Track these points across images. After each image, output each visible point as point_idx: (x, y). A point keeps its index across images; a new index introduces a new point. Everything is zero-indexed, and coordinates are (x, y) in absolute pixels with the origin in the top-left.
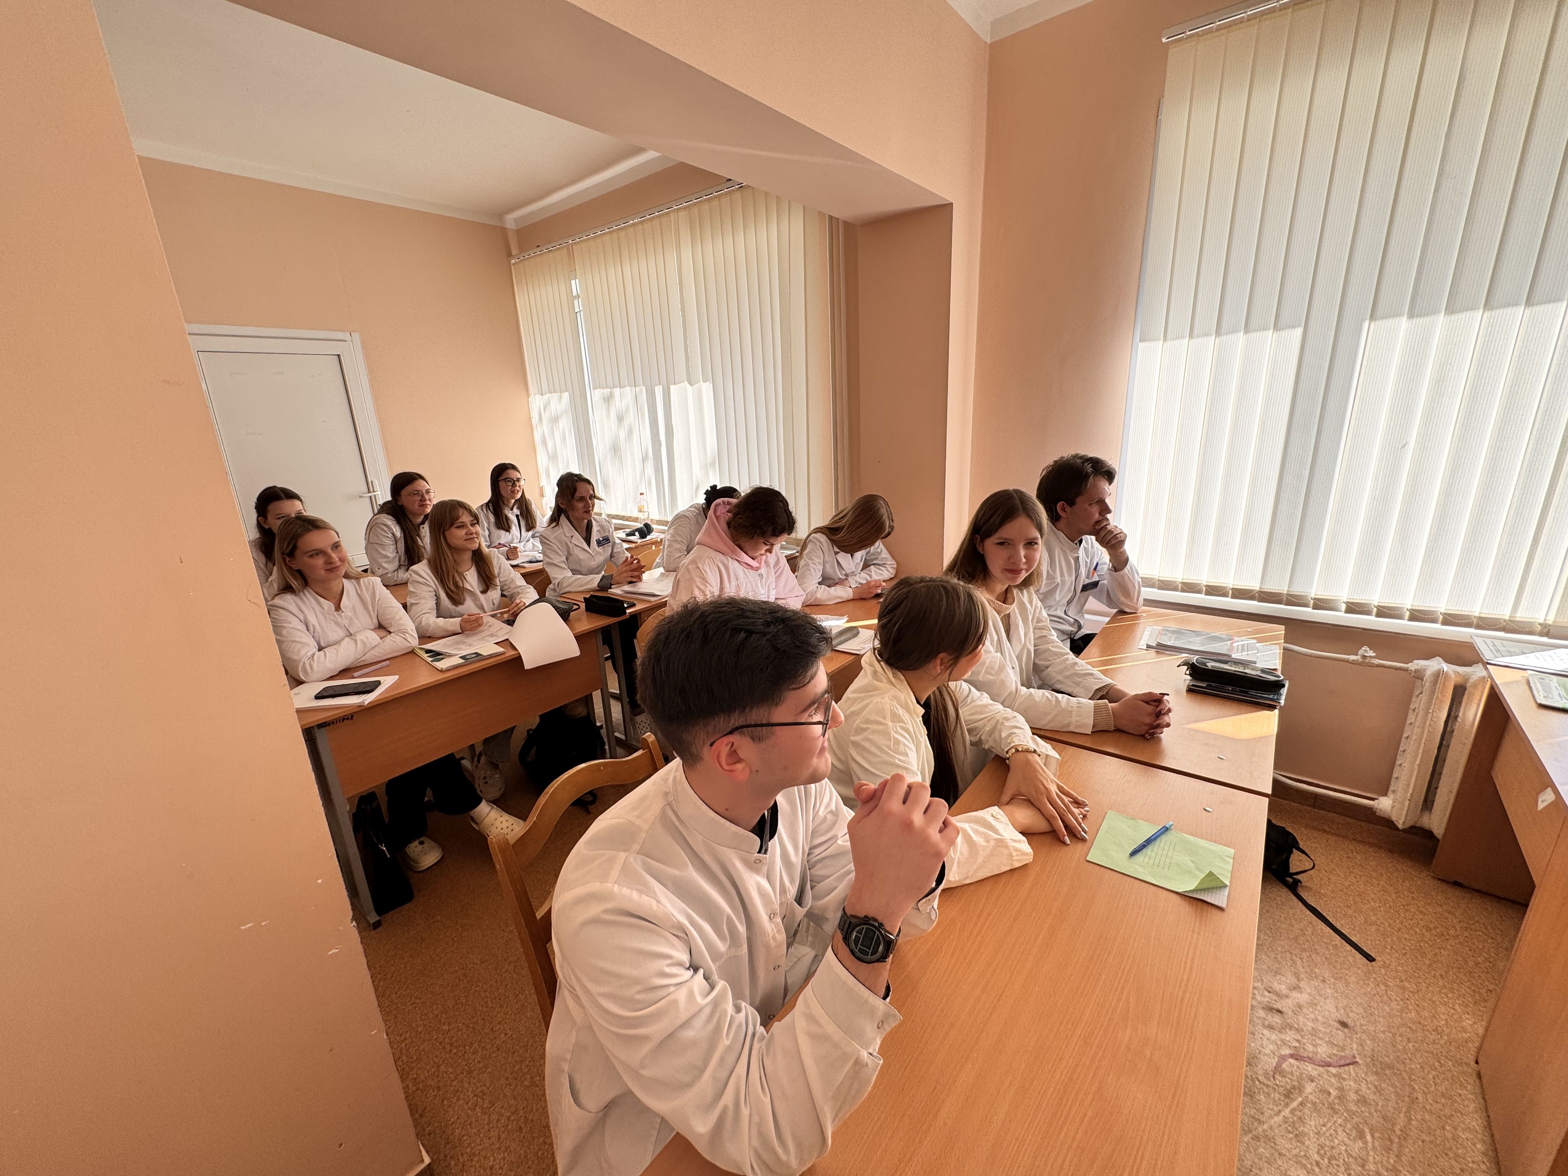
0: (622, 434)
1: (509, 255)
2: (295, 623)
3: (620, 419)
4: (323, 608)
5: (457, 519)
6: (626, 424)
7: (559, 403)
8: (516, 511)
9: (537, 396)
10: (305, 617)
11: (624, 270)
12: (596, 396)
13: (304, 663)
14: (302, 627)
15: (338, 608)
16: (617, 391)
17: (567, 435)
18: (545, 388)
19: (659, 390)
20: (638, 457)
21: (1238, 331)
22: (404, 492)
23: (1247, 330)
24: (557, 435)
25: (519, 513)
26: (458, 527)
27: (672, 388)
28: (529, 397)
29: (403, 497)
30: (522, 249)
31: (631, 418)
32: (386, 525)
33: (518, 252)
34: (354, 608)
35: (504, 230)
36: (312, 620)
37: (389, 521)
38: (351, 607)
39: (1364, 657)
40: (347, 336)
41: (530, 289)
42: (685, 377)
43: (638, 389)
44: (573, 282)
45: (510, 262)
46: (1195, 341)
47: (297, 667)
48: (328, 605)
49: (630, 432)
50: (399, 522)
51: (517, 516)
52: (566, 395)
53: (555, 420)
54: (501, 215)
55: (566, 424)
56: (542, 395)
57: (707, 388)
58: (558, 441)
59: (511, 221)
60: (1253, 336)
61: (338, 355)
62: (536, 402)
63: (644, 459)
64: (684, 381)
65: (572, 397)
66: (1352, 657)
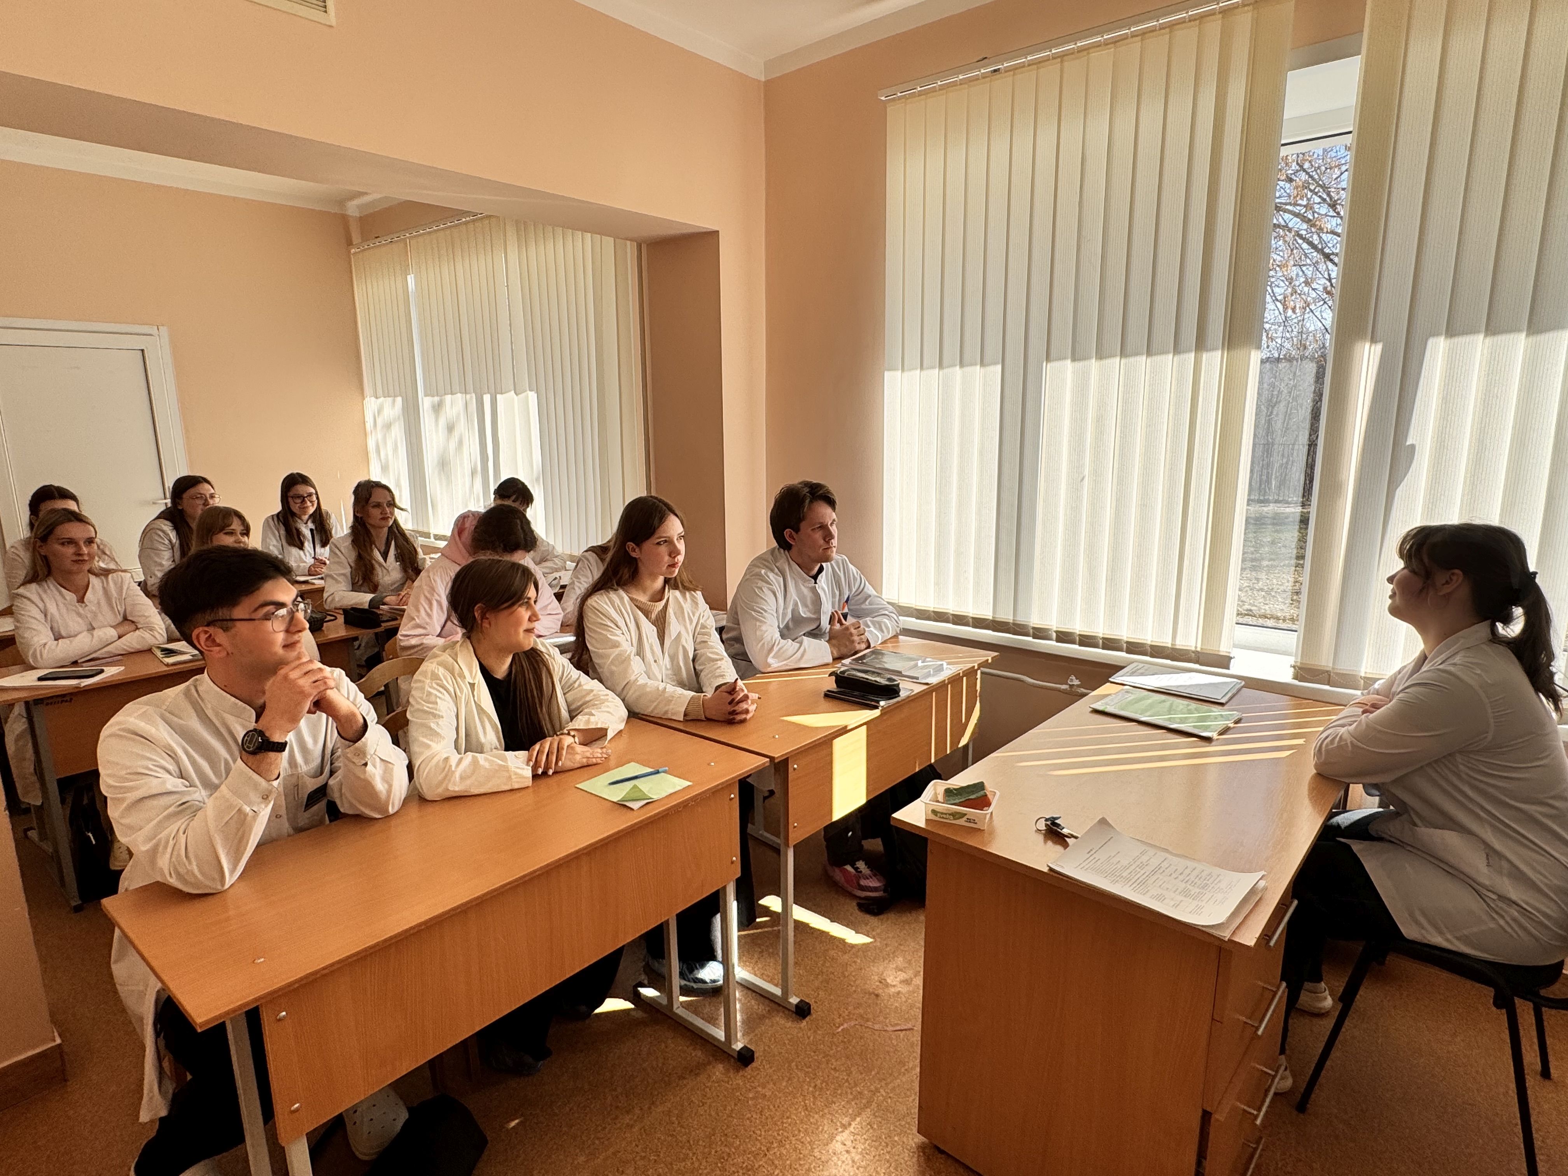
0: (452, 445)
1: (350, 243)
2: (35, 612)
3: (450, 428)
4: (65, 599)
5: (230, 525)
6: (456, 433)
7: (392, 408)
8: (311, 525)
9: (373, 399)
10: (45, 606)
11: (457, 267)
12: (426, 403)
13: (35, 650)
14: (40, 616)
15: (81, 600)
16: (448, 398)
17: (399, 445)
18: (380, 391)
19: (487, 398)
20: (468, 472)
21: (956, 366)
22: (185, 496)
23: (962, 365)
24: (390, 444)
25: (313, 527)
26: (226, 534)
27: (499, 396)
28: (364, 399)
29: (185, 501)
30: (365, 237)
31: (461, 427)
32: (163, 532)
33: (360, 241)
34: (99, 603)
35: (344, 219)
36: (52, 609)
37: (166, 527)
38: (96, 602)
39: (1071, 686)
40: (154, 330)
41: (369, 281)
42: (512, 387)
43: (468, 396)
44: (409, 277)
45: (349, 252)
46: (925, 373)
47: (28, 651)
48: (70, 596)
49: (460, 442)
50: (176, 528)
51: (311, 530)
52: (399, 400)
53: (388, 426)
54: (341, 202)
55: (398, 432)
56: (377, 398)
57: (532, 396)
58: (390, 453)
59: (353, 209)
60: (966, 369)
61: (143, 351)
62: (371, 404)
63: (473, 473)
64: (510, 391)
65: (405, 401)
66: (1064, 687)
